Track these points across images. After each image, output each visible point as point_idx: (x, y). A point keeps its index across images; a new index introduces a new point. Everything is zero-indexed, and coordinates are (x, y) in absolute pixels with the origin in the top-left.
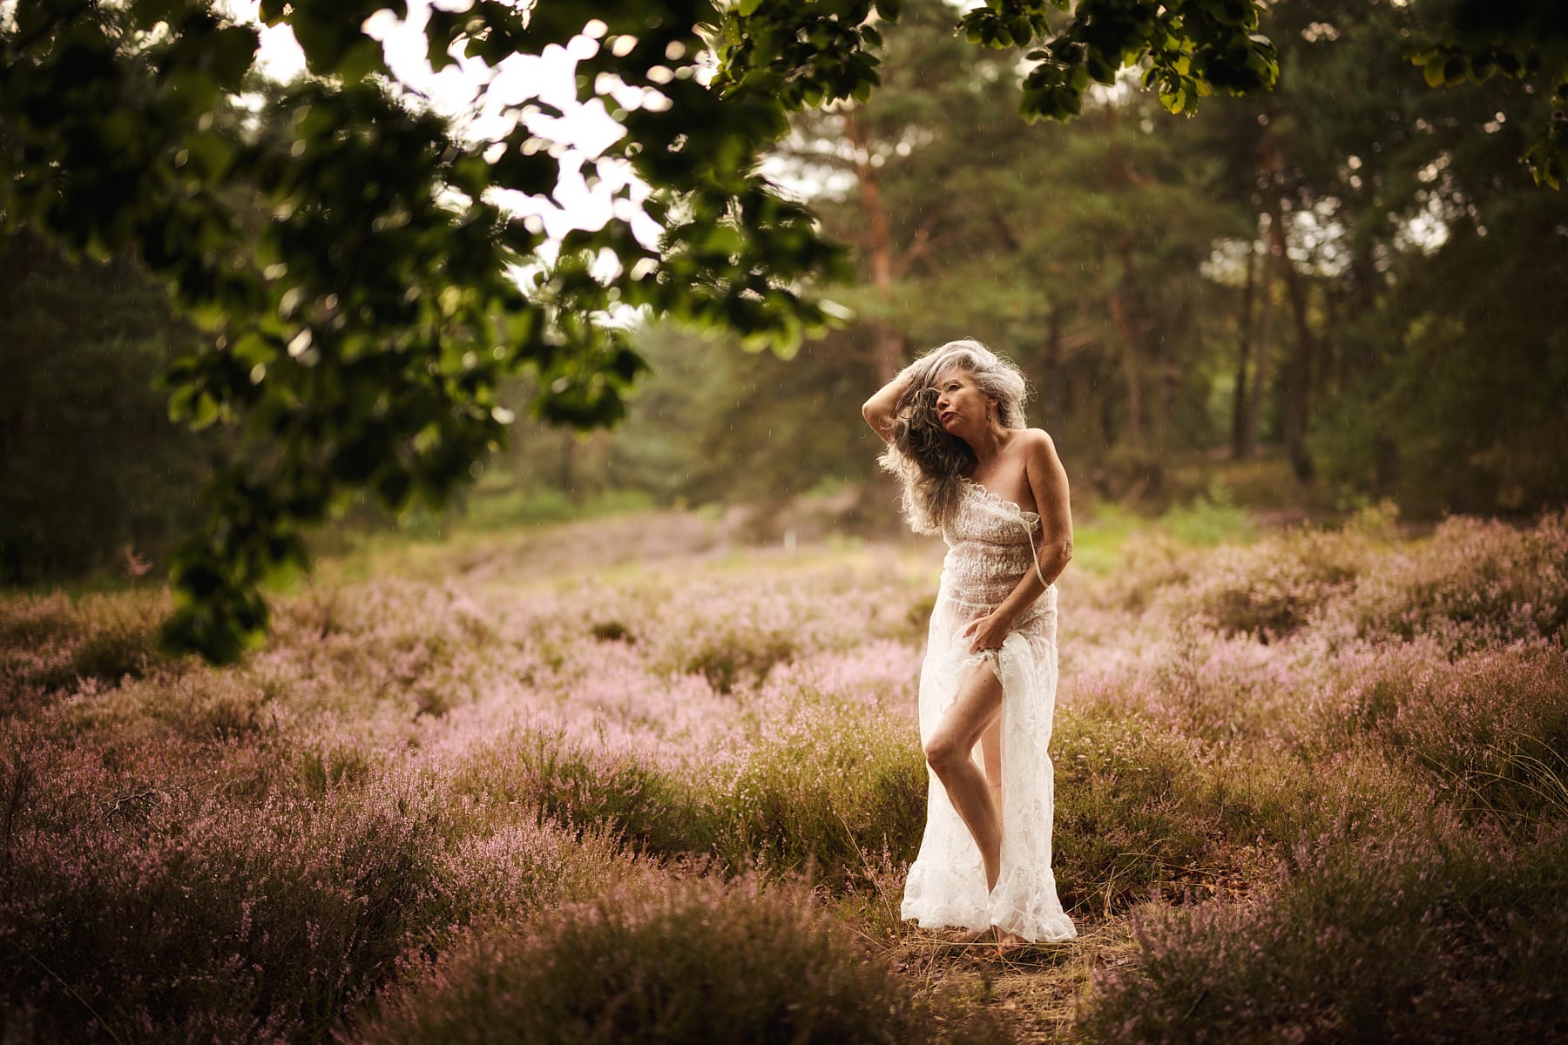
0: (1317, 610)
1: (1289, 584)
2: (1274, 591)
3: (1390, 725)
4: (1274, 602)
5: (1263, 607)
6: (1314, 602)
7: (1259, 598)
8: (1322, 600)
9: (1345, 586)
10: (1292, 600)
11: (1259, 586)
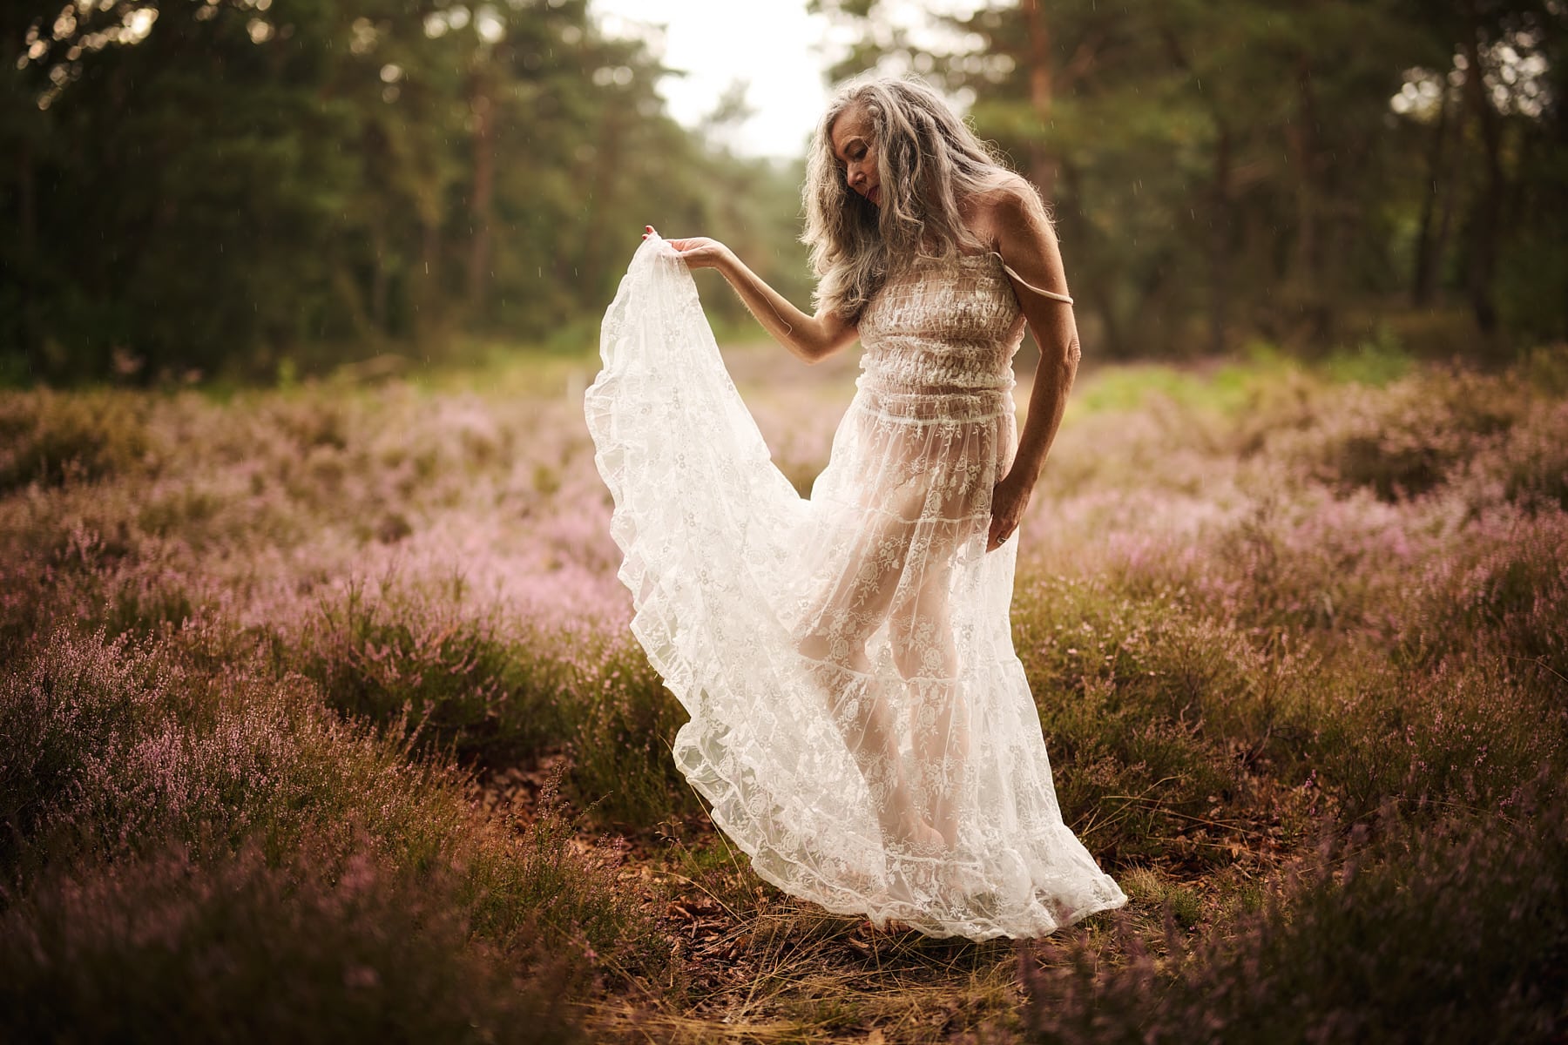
0: (1460, 466)
1: (1428, 433)
2: (1409, 441)
3: (1523, 621)
4: (1408, 453)
5: (1395, 459)
6: (1456, 457)
7: (1390, 448)
8: (1467, 454)
9: (1497, 438)
10: (1431, 452)
11: (1392, 433)
